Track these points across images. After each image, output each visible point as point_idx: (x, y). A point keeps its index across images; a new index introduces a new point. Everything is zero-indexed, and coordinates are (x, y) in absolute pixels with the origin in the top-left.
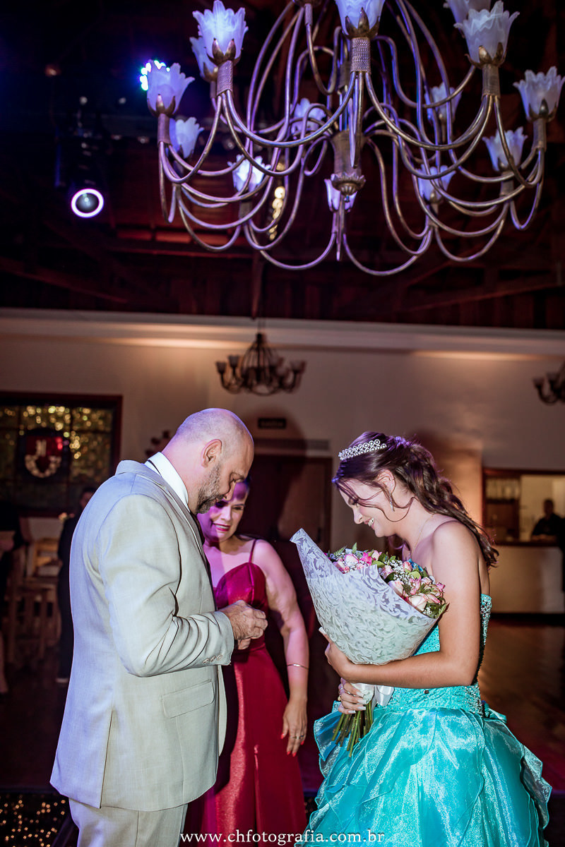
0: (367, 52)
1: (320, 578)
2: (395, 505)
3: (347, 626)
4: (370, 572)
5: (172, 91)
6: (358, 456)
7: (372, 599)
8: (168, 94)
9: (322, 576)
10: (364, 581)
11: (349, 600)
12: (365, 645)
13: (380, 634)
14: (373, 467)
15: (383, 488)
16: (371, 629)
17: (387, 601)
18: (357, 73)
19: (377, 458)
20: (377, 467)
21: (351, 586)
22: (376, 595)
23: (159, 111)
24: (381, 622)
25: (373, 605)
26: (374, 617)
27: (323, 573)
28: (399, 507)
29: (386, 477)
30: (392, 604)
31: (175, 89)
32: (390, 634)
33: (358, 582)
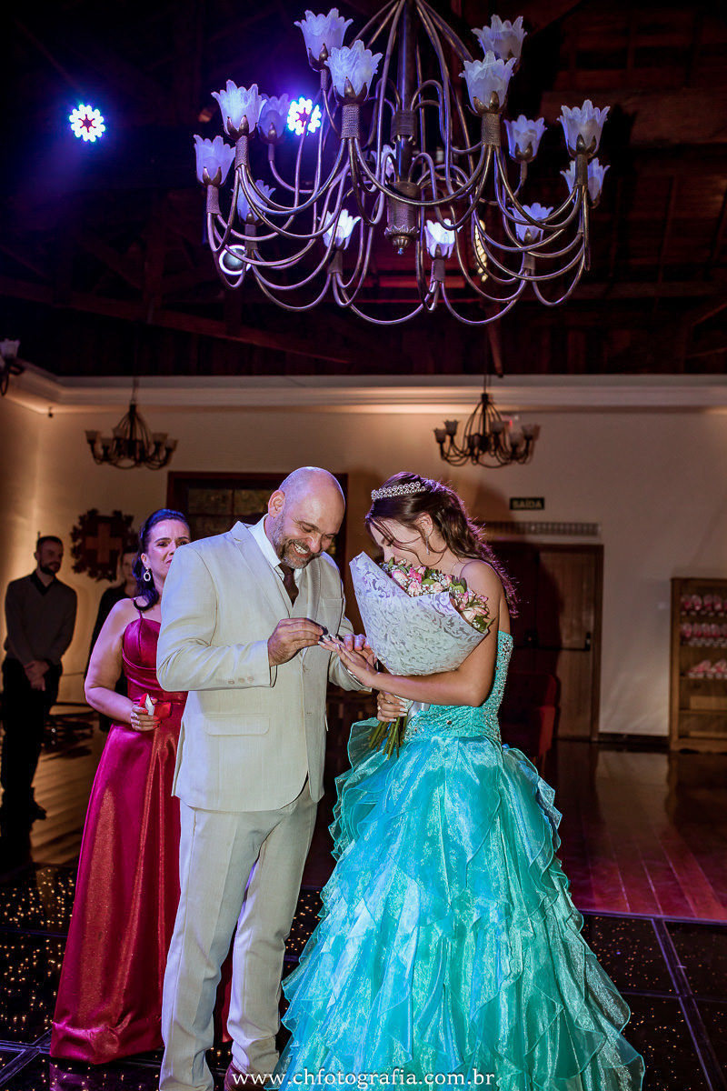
0: (357, 117)
1: (380, 598)
2: (431, 549)
3: (404, 643)
4: (441, 599)
5: (217, 162)
6: (398, 496)
7: (438, 621)
8: (213, 166)
9: (381, 596)
10: (433, 606)
11: (412, 621)
12: (420, 660)
13: (437, 651)
14: (408, 509)
15: (422, 532)
16: (430, 646)
17: (452, 624)
18: (347, 139)
19: (412, 501)
20: (412, 512)
21: (418, 609)
22: (442, 619)
23: (207, 181)
24: (442, 642)
25: (437, 627)
26: (435, 637)
27: (383, 594)
28: (434, 551)
29: (425, 521)
30: (456, 627)
31: (221, 161)
32: (446, 652)
33: (426, 606)
